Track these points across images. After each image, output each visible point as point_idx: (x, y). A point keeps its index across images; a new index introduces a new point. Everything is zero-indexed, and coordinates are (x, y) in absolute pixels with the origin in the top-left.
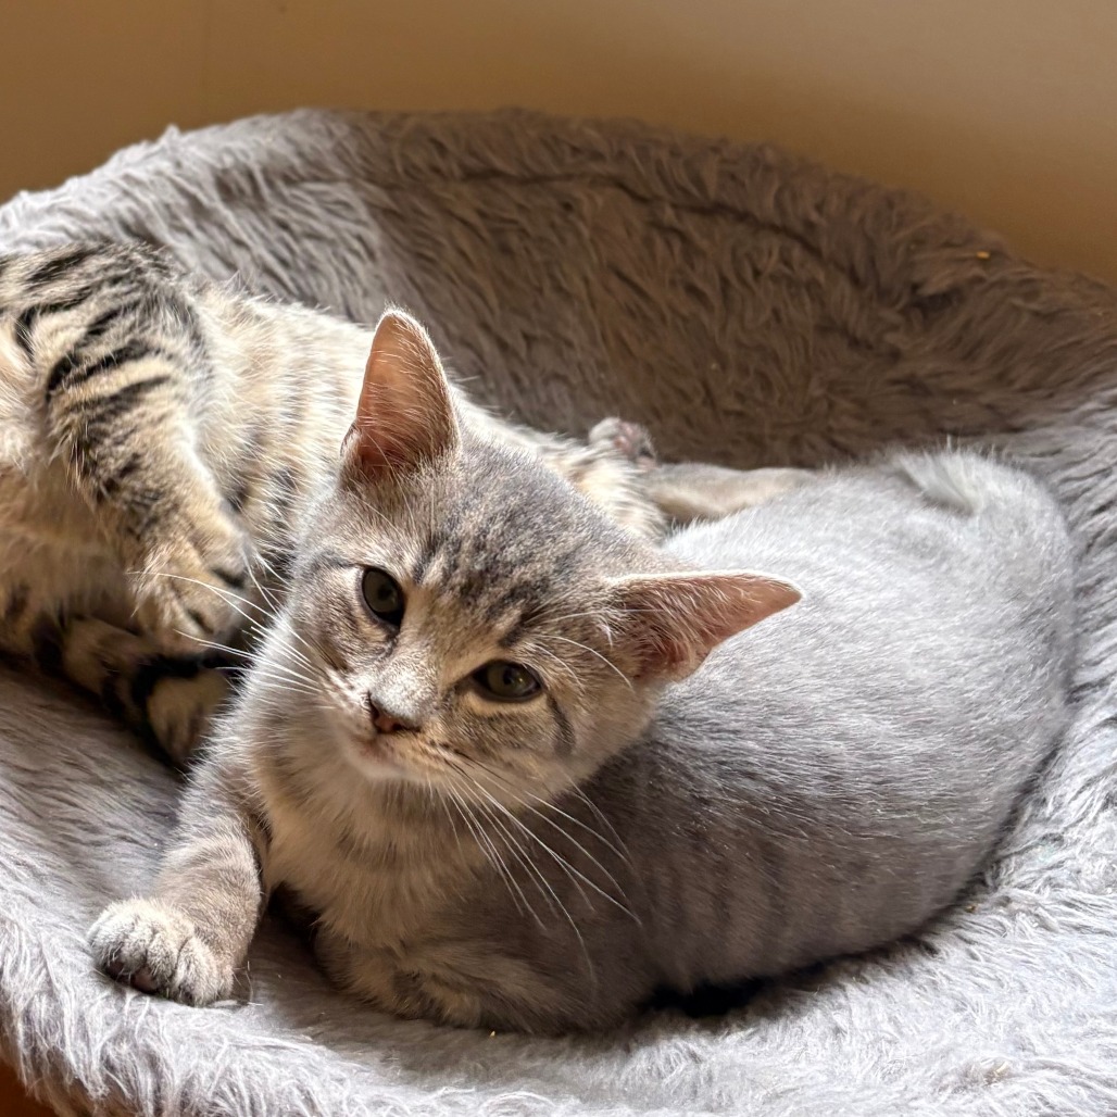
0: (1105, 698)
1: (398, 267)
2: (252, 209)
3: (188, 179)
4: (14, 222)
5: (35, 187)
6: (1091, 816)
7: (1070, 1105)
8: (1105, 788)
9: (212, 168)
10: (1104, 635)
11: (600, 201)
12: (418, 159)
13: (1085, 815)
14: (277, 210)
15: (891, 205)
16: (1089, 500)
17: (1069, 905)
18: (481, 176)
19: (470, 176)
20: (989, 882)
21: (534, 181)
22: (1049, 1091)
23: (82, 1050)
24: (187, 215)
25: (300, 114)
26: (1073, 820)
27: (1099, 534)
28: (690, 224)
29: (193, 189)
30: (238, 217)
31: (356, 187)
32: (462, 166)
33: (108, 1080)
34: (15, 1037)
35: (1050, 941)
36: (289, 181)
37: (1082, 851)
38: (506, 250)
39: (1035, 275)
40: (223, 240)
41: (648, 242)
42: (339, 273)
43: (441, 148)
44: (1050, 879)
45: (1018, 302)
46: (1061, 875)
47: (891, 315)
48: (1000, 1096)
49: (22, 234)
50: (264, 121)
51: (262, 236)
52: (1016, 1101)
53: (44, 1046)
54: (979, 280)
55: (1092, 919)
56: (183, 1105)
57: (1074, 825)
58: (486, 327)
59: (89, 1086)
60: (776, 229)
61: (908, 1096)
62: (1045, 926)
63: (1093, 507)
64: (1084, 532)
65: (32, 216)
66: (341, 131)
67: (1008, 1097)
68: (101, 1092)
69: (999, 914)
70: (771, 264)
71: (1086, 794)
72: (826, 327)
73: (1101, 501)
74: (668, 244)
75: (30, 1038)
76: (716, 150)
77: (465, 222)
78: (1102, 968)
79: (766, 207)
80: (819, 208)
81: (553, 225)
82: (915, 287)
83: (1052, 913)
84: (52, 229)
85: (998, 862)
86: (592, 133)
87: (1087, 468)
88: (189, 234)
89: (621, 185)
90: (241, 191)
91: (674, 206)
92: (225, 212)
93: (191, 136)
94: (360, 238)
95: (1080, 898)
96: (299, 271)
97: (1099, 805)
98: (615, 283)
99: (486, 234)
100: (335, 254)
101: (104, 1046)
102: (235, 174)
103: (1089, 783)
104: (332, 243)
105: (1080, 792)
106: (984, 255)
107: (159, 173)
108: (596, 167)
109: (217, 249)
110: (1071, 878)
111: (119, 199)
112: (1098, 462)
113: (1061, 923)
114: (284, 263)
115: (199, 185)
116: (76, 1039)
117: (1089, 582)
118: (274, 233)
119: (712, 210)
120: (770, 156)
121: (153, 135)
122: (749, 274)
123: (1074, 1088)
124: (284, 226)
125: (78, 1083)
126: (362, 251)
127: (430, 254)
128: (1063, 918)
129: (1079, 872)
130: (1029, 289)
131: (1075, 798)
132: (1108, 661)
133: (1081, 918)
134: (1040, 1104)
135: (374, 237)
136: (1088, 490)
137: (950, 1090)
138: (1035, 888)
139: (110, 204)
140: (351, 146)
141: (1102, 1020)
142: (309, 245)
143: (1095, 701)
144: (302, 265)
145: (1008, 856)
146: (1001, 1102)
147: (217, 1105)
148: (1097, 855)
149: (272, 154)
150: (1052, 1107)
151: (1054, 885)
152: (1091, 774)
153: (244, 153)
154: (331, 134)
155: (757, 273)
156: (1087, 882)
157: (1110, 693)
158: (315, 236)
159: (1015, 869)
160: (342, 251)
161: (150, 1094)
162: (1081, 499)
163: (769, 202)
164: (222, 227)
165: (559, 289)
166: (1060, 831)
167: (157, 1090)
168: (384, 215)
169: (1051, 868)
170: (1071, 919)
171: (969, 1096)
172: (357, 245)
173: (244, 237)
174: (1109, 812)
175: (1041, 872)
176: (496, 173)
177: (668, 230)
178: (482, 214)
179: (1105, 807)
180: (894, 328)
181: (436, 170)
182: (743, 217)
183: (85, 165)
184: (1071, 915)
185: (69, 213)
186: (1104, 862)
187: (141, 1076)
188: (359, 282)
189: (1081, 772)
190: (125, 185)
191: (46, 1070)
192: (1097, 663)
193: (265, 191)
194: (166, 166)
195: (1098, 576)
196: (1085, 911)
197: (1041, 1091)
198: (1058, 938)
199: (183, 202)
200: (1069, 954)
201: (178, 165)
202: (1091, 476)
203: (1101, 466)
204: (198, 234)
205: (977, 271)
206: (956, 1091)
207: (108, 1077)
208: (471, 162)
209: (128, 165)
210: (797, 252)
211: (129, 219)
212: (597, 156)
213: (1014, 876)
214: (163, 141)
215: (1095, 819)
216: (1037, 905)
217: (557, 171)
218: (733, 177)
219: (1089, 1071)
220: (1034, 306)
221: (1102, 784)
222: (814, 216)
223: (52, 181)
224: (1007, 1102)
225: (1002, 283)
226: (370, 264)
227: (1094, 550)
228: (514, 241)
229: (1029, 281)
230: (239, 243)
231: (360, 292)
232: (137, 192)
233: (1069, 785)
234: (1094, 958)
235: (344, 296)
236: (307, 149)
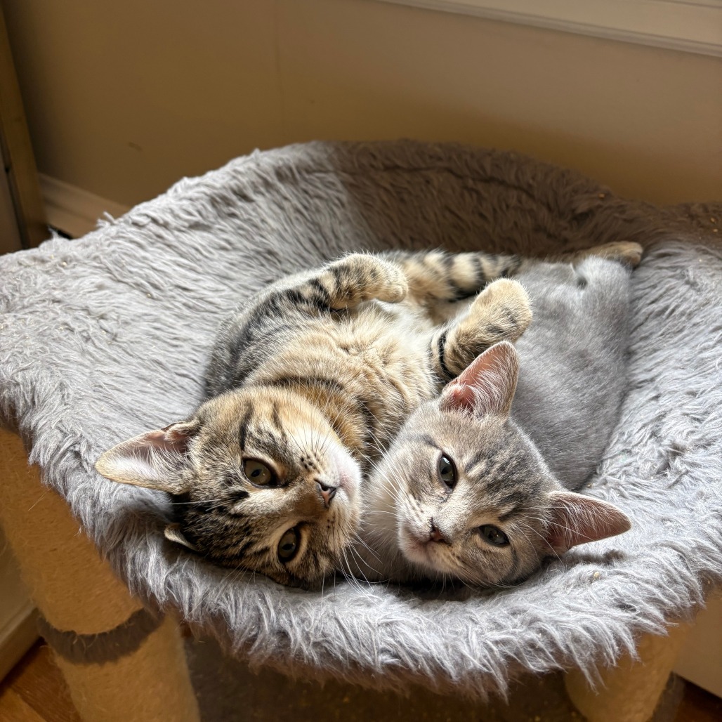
0: (653, 387)
1: (356, 209)
2: (292, 184)
3: (263, 171)
4: (180, 190)
5: (191, 175)
6: (644, 441)
7: (628, 593)
8: (651, 428)
9: (274, 167)
10: (653, 358)
11: (441, 180)
12: (364, 161)
13: (642, 440)
14: (303, 185)
15: (563, 175)
16: (647, 299)
17: (634, 485)
18: (392, 168)
19: (387, 168)
20: (598, 472)
21: (413, 170)
22: (619, 587)
23: (157, 578)
24: (262, 186)
25: (313, 143)
26: (636, 443)
27: (651, 313)
28: (480, 187)
29: (265, 175)
30: (285, 187)
31: (337, 174)
32: (383, 164)
33: (168, 593)
34: (127, 571)
35: (625, 503)
36: (308, 172)
37: (640, 458)
38: (402, 200)
39: (624, 203)
40: (278, 197)
41: (462, 195)
42: (329, 214)
43: (374, 157)
44: (625, 471)
45: (617, 215)
46: (631, 469)
47: (563, 223)
48: (596, 590)
49: (183, 195)
50: (298, 146)
51: (296, 196)
52: (603, 592)
53: (139, 576)
54: (599, 207)
55: (644, 492)
56: (203, 605)
57: (636, 445)
58: (394, 234)
59: (158, 597)
60: (516, 188)
61: (552, 590)
62: (622, 496)
63: (648, 302)
64: (645, 313)
65: (189, 188)
66: (331, 150)
67: (600, 590)
68: (164, 599)
69: (602, 489)
70: (513, 202)
71: (643, 430)
72: (538, 229)
73: (652, 299)
74: (471, 196)
75: (134, 572)
76: (490, 155)
77: (386, 189)
78: (648, 519)
79: (511, 178)
80: (533, 178)
81: (422, 190)
82: (573, 211)
83: (626, 489)
84: (198, 192)
85: (602, 461)
86: (438, 149)
87: (647, 284)
88: (263, 194)
89: (450, 171)
90: (287, 176)
91: (473, 179)
92: (280, 185)
93: (265, 153)
94: (338, 199)
95: (639, 482)
96: (312, 212)
97: (648, 436)
98: (448, 214)
99: (395, 195)
100: (328, 205)
101: (167, 576)
102: (284, 169)
103: (644, 426)
104: (326, 200)
105: (640, 430)
106: (602, 196)
107: (249, 169)
108: (440, 164)
109: (276, 201)
110: (635, 472)
111: (231, 180)
112: (650, 282)
113: (630, 494)
114: (305, 208)
115: (268, 174)
116: (154, 573)
117: (647, 334)
118: (301, 195)
119: (489, 180)
120: (512, 156)
121: (247, 152)
122: (504, 207)
123: (631, 584)
124: (306, 192)
125: (153, 595)
126: (339, 205)
127: (370, 203)
128: (631, 491)
129: (638, 468)
130: (622, 210)
131: (638, 432)
132: (655, 370)
133: (640, 492)
134: (614, 593)
135: (344, 198)
136: (647, 294)
137: (572, 587)
138: (618, 476)
139: (227, 182)
140: (335, 157)
141: (645, 548)
142: (317, 201)
143: (648, 388)
144: (313, 209)
145: (606, 459)
146: (596, 593)
147: (218, 605)
148: (646, 461)
149: (300, 160)
150: (619, 595)
151: (626, 473)
152: (646, 421)
153: (288, 160)
154: (326, 151)
155: (508, 206)
156: (642, 474)
157: (655, 385)
158: (319, 197)
159: (610, 466)
160: (331, 204)
161: (187, 601)
162: (643, 299)
163: (513, 177)
164: (278, 191)
165: (424, 218)
166: (630, 448)
167: (191, 598)
168: (349, 186)
169: (625, 466)
170: (634, 492)
171: (581, 590)
172: (337, 202)
173: (288, 196)
174: (652, 440)
175: (621, 467)
176: (397, 167)
177: (471, 190)
178: (392, 185)
179: (651, 437)
180: (565, 229)
181: (372, 166)
182: (502, 183)
183: (216, 166)
184: (635, 490)
185: (207, 186)
186: (649, 464)
187: (183, 591)
188: (338, 218)
189: (641, 420)
190: (234, 174)
191: (140, 588)
192: (650, 370)
193: (298, 176)
194: (253, 166)
195: (650, 331)
196: (641, 488)
197: (615, 587)
198: (629, 502)
199: (260, 181)
200: (634, 511)
201: (258, 165)
202: (648, 288)
203: (652, 284)
204: (267, 194)
205: (598, 202)
206: (575, 587)
207: (168, 592)
208: (387, 163)
209: (236, 165)
210: (524, 197)
211: (235, 188)
212: (440, 159)
213: (610, 469)
214: (253, 155)
215: (646, 442)
216: (619, 484)
217: (423, 166)
218: (497, 166)
219: (638, 576)
220: (624, 216)
221: (650, 426)
222: (531, 181)
223: (201, 173)
224: (599, 593)
225: (610, 207)
226: (342, 210)
227: (649, 320)
228: (406, 197)
229: (622, 206)
230: (286, 199)
231: (338, 222)
232: (240, 177)
233: (635, 426)
234: (645, 513)
235: (331, 224)
236: (315, 158)
